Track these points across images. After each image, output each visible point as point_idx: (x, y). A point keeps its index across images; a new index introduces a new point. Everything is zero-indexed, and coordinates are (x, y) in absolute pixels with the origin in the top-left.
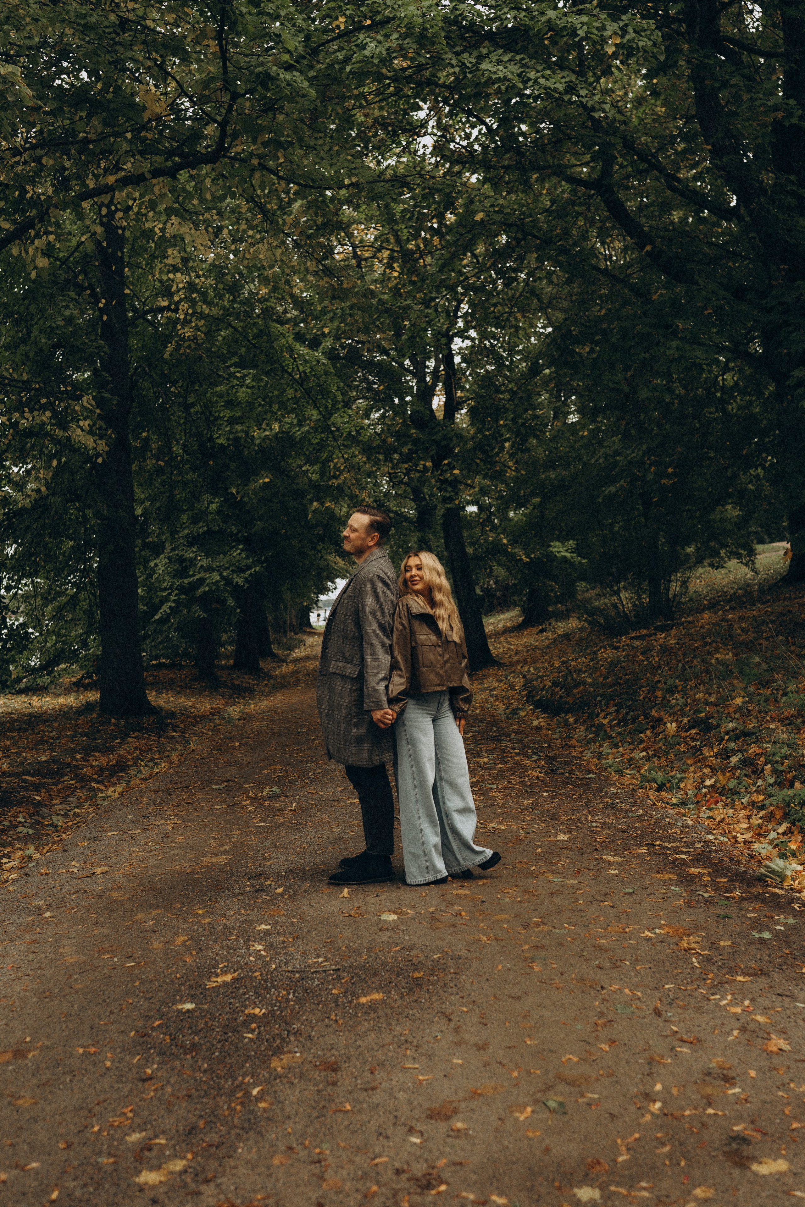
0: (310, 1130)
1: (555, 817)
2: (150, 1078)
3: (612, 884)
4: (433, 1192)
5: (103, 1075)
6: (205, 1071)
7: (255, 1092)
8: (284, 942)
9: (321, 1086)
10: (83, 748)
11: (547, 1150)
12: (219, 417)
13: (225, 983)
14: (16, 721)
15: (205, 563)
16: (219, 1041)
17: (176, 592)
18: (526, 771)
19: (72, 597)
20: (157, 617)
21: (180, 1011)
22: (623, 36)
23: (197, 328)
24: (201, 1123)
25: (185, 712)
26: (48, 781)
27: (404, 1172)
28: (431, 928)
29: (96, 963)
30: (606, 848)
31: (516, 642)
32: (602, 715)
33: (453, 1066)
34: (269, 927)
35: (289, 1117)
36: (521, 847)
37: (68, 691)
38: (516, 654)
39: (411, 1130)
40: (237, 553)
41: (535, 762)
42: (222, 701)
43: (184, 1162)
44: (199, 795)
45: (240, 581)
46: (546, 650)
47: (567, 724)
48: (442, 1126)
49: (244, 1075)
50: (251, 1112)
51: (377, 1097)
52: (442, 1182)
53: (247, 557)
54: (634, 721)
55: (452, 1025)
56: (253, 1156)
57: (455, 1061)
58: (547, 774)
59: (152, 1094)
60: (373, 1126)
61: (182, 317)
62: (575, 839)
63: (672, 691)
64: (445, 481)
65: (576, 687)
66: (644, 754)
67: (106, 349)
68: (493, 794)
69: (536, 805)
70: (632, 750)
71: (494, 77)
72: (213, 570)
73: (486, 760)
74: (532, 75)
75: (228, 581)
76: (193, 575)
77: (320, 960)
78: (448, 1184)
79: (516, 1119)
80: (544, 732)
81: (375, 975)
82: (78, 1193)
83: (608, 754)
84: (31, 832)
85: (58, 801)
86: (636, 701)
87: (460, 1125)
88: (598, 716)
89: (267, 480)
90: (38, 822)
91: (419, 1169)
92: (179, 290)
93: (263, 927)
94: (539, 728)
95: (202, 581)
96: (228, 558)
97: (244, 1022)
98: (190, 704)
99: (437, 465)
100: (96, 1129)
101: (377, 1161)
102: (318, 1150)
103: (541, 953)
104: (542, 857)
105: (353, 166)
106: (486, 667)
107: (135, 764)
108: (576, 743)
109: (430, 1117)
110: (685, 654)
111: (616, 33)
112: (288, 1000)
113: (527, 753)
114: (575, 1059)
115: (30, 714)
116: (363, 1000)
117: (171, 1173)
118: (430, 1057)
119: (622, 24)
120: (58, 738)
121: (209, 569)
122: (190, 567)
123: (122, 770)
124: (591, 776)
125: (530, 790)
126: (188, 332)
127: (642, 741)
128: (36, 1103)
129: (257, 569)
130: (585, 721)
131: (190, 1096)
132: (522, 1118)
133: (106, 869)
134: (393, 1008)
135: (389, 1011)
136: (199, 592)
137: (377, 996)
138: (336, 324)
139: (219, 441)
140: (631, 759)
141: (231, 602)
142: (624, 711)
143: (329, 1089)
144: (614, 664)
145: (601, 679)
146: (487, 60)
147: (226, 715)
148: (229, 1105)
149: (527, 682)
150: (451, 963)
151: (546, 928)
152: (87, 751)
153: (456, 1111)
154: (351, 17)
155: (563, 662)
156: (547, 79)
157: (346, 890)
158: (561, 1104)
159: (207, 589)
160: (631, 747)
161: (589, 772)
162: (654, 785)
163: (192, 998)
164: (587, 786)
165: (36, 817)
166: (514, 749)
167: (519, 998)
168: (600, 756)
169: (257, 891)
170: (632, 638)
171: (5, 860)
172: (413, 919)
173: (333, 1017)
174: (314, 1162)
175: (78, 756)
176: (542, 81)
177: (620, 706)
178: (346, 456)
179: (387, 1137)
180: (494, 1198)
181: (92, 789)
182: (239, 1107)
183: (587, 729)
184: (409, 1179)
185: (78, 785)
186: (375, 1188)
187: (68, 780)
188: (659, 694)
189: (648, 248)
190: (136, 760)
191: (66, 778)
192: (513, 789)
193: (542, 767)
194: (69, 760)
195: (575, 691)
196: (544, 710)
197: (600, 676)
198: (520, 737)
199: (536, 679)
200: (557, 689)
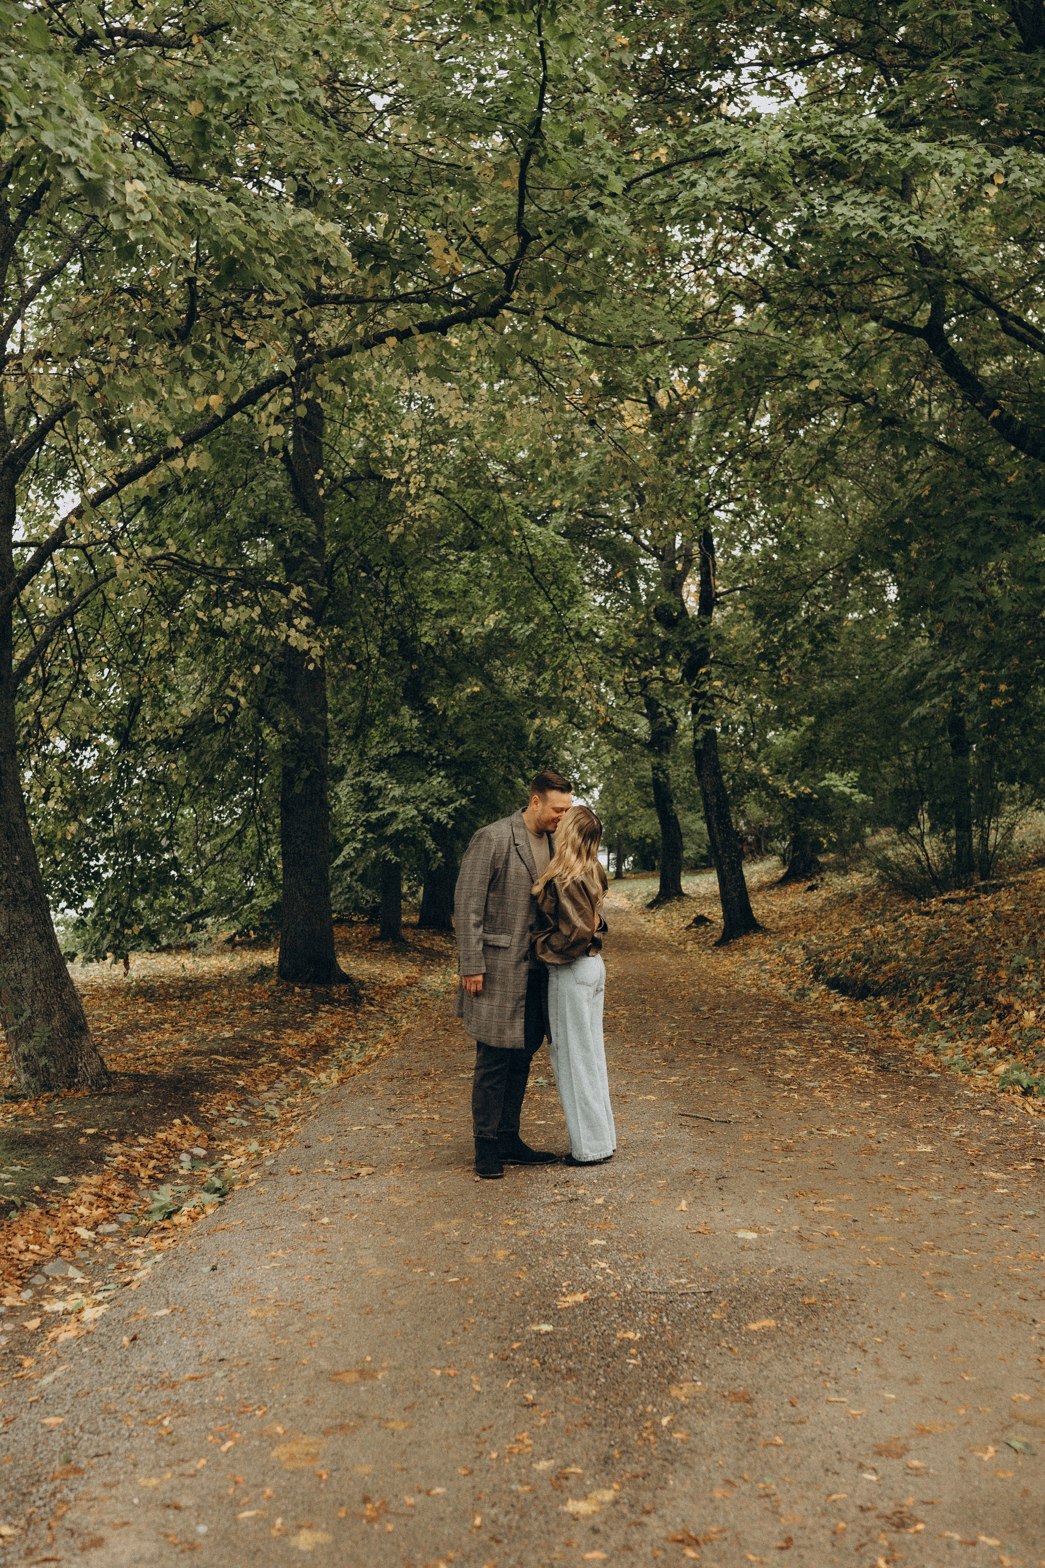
0: (744, 1464)
1: (907, 1125)
2: (533, 1405)
3: (1006, 1205)
4: (912, 1530)
5: (476, 1400)
6: (595, 1398)
7: (665, 1421)
8: (629, 1260)
9: (739, 1418)
10: (269, 1023)
11: (1026, 1492)
12: (425, 610)
13: (579, 1305)
14: (169, 986)
15: (397, 792)
16: (599, 1367)
17: (362, 829)
18: (850, 1066)
19: (238, 833)
20: (338, 862)
21: (538, 1334)
22: (1006, 176)
23: (430, 506)
24: (616, 1453)
25: (374, 982)
26: (244, 1062)
27: (869, 1509)
28: (803, 1249)
29: (409, 1276)
30: (984, 1162)
31: (778, 902)
32: (927, 999)
33: (887, 1402)
34: (603, 1242)
35: (713, 1450)
36: (877, 1160)
37: (223, 951)
38: (781, 917)
39: (861, 1466)
40: (437, 782)
41: (856, 1055)
42: (415, 969)
43: (612, 1492)
44: (446, 1085)
45: (443, 818)
46: (821, 913)
47: (880, 1011)
48: (896, 1464)
49: (644, 1403)
50: (668, 1443)
51: (809, 1432)
52: (917, 1521)
54: (972, 1008)
55: (870, 1356)
56: (688, 1488)
57: (887, 1395)
58: (877, 1071)
59: (543, 1421)
60: (815, 1460)
61: (413, 491)
62: (940, 1151)
63: (1021, 970)
65: (883, 962)
66: (993, 1049)
67: (313, 528)
68: (817, 1094)
69: (875, 1110)
70: (976, 1045)
71: (852, 223)
72: (408, 801)
73: (793, 1052)
74: (896, 220)
75: (427, 819)
76: (383, 809)
77: (683, 1281)
78: (923, 1522)
79: (980, 1459)
80: (852, 1019)
81: (756, 1299)
82: (502, 1520)
83: (945, 1048)
84: (245, 1123)
85: (263, 1087)
86: (971, 982)
87: (916, 1463)
88: (921, 1000)
89: (476, 689)
90: (249, 1112)
91: (886, 1507)
92: (410, 458)
93: (596, 1242)
94: (842, 1014)
95: (394, 815)
96: (426, 786)
97: (620, 1347)
98: (378, 971)
99: (690, 673)
100: (494, 1455)
101: (834, 1497)
102: (761, 1485)
103: (946, 1281)
104: (907, 1171)
105: (653, 319)
106: (747, 933)
107: (339, 1045)
108: (899, 1034)
109: (879, 1454)
110: (1028, 924)
111: (998, 171)
112: (663, 1325)
113: (842, 1045)
114: (1027, 1398)
115: (184, 979)
116: (753, 1327)
117: (602, 1503)
118: (856, 1390)
119: (1005, 159)
120: (233, 1010)
121: (404, 801)
122: (377, 797)
123: (326, 1052)
124: (933, 1075)
125: (863, 1091)
126: (417, 510)
127: (988, 1034)
128: (411, 1427)
129: (464, 802)
130: (904, 1006)
131: (589, 1425)
132: (986, 1458)
133: (371, 1170)
134: (792, 1337)
135: (787, 1339)
136: (390, 830)
137: (770, 1323)
138: (569, 494)
139: (425, 640)
140: (978, 1056)
141: (430, 844)
142: (956, 995)
143: (750, 1420)
144: (933, 934)
145: (918, 954)
146: (841, 202)
147: (425, 987)
148: (640, 1435)
149: (810, 956)
150: (842, 1289)
151: (942, 1253)
152: (278, 1026)
153: (906, 1449)
154: (673, 148)
155: (855, 931)
156: (916, 227)
157: (684, 1202)
158: (1027, 1445)
159: (401, 827)
160: (974, 1040)
161: (929, 1070)
162: (1019, 1089)
163: (546, 1319)
164: (933, 1086)
165: (246, 1106)
166: (823, 1039)
167: (939, 1330)
168: (935, 1051)
169: (571, 1201)
170: (944, 902)
171: (226, 1157)
172: (777, 1238)
173: (724, 1344)
174: (761, 1497)
175: (268, 1033)
176: (910, 229)
177: (951, 989)
178: (584, 661)
179: (837, 1473)
180: (983, 1538)
181: (298, 1075)
182: (652, 1438)
183: (908, 1016)
184: (878, 1517)
185: (282, 1069)
186: (842, 1525)
188: (1003, 974)
189: (996, 413)
190: (339, 1039)
191: (264, 1059)
192: (841, 1088)
193: (869, 1063)
194: (259, 1037)
195: (885, 968)
196: (843, 992)
197: (916, 949)
198: (825, 1024)
199: (825, 952)
200: (858, 965)
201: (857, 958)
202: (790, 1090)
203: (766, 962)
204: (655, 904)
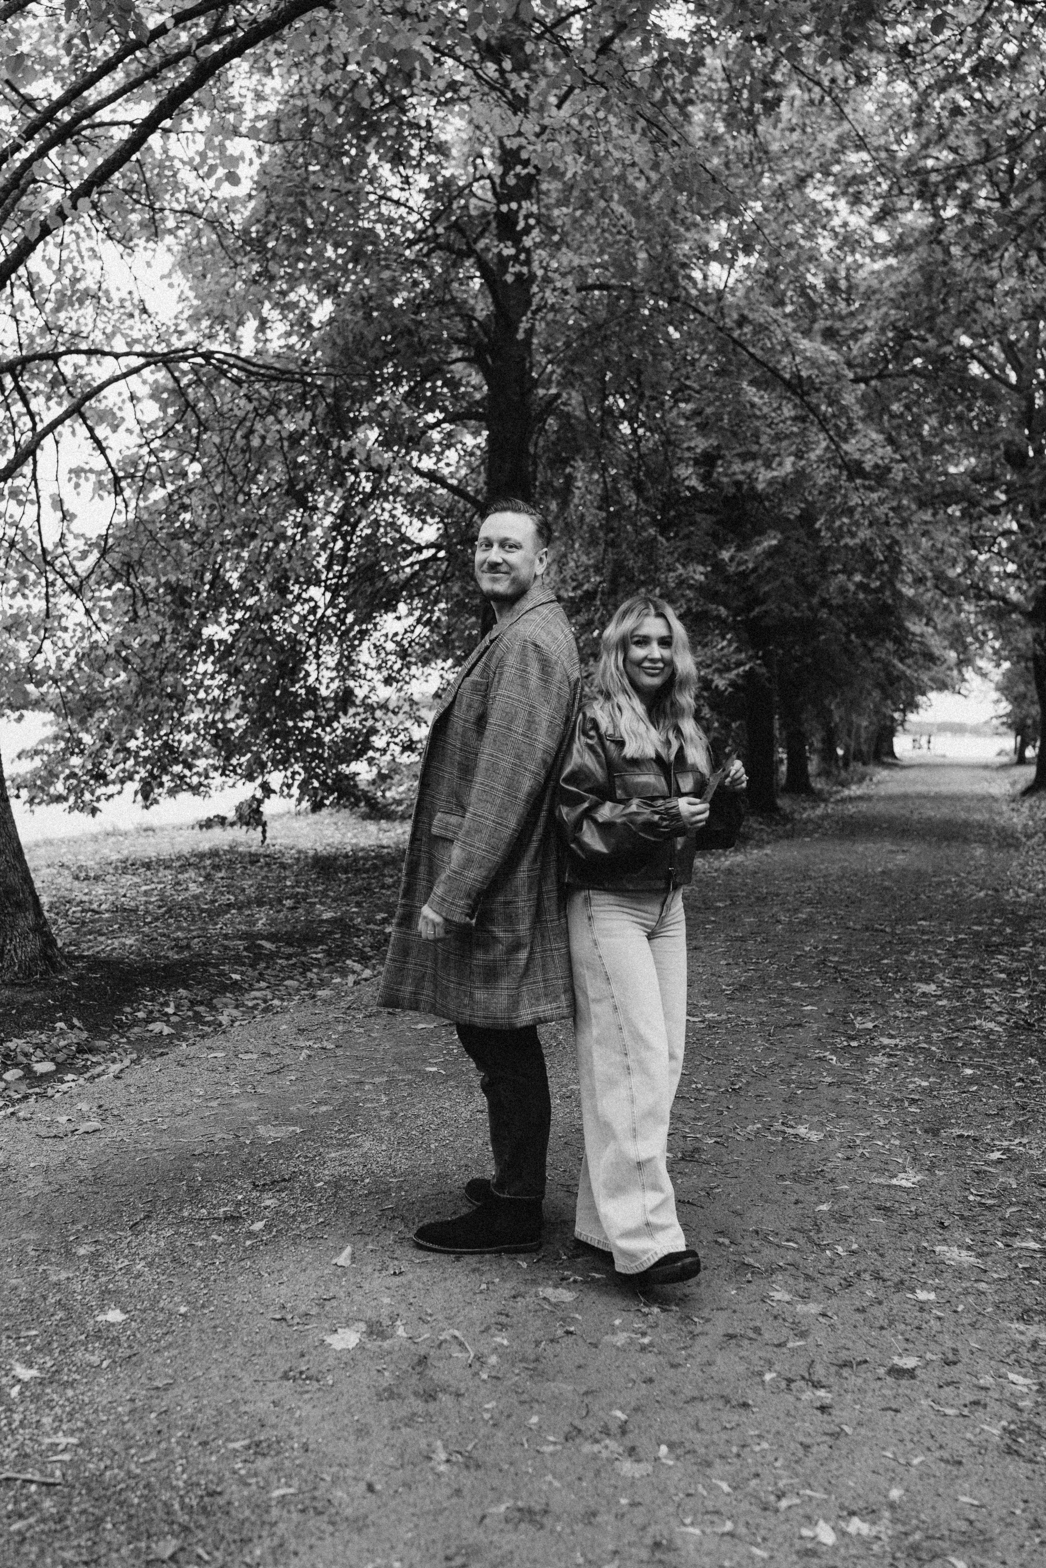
40: (723, 645)
45: (723, 684)
53: (738, 650)
89: (775, 542)
96: (709, 651)
133: (100, 1125)
151: (611, 1448)
165: (201, 1009)
166: (1004, 970)
169: (227, 1219)
172: (382, 1355)
181: (339, 970)
185: (326, 961)
191: (319, 948)
192: (924, 1051)
193: (1015, 1013)
194: (358, 921)
202: (842, 1050)
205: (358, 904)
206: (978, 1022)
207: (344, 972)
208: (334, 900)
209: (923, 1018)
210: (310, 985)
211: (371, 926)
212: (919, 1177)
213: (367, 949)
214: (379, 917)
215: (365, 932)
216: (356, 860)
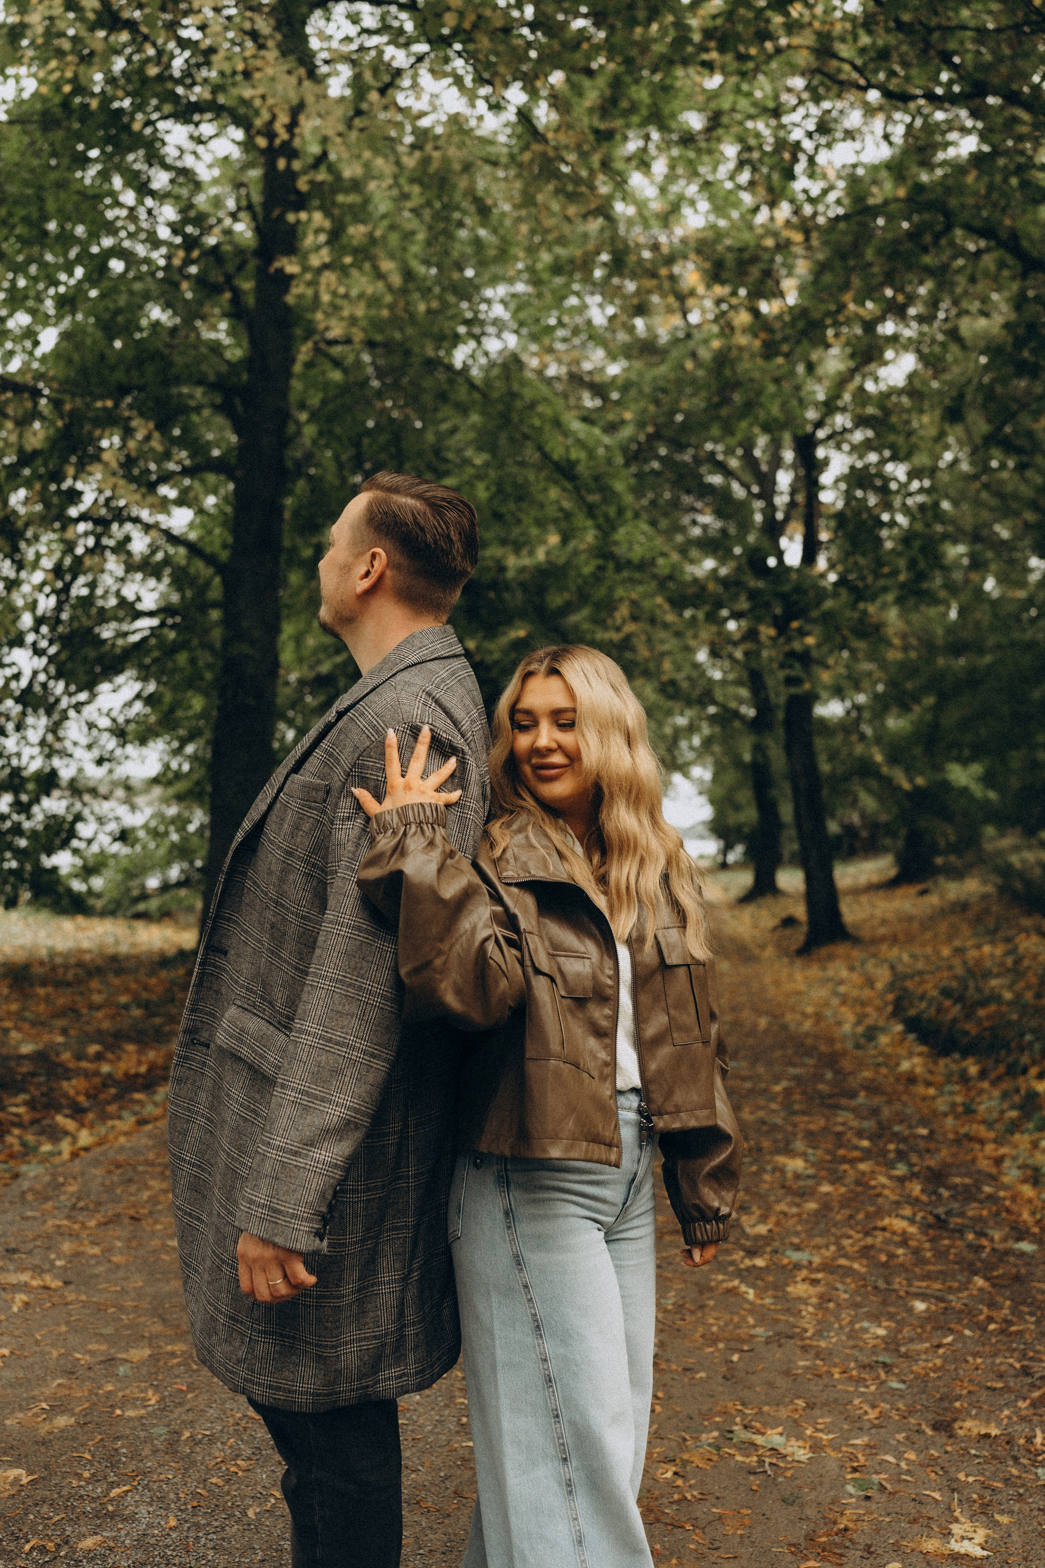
1: (944, 1427)
18: (880, 1213)
31: (884, 906)
38: (882, 924)
41: (901, 1180)
46: (928, 923)
47: (964, 1078)
58: (925, 1227)
64: (792, 654)
65: (982, 1003)
68: (799, 1289)
80: (921, 1090)
88: (1025, 1071)
94: (911, 1079)
99: (782, 630)
106: (832, 942)
108: (982, 1131)
113: (884, 1153)
124: (1026, 1246)
130: (999, 1078)
145: (1029, 996)
149: (898, 979)
161: (1021, 1234)
166: (860, 1134)
183: (1004, 1096)
187: (18, 1107)
192: (848, 1272)
193: (915, 1202)
194: (66, 1056)
195: (982, 1013)
196: (923, 1039)
197: (1028, 987)
198: (877, 1100)
199: (912, 977)
200: (948, 1003)
201: (946, 992)
202: (750, 1275)
203: (841, 982)
204: (748, 898)
205: (64, 1032)
206: (886, 1221)
207: (55, 1134)
208: (34, 1024)
209: (817, 1213)
210: (12, 1156)
211: (84, 1064)
212: (980, 1535)
213: (81, 1099)
214: (93, 1049)
215: (78, 1072)
216: (54, 968)
